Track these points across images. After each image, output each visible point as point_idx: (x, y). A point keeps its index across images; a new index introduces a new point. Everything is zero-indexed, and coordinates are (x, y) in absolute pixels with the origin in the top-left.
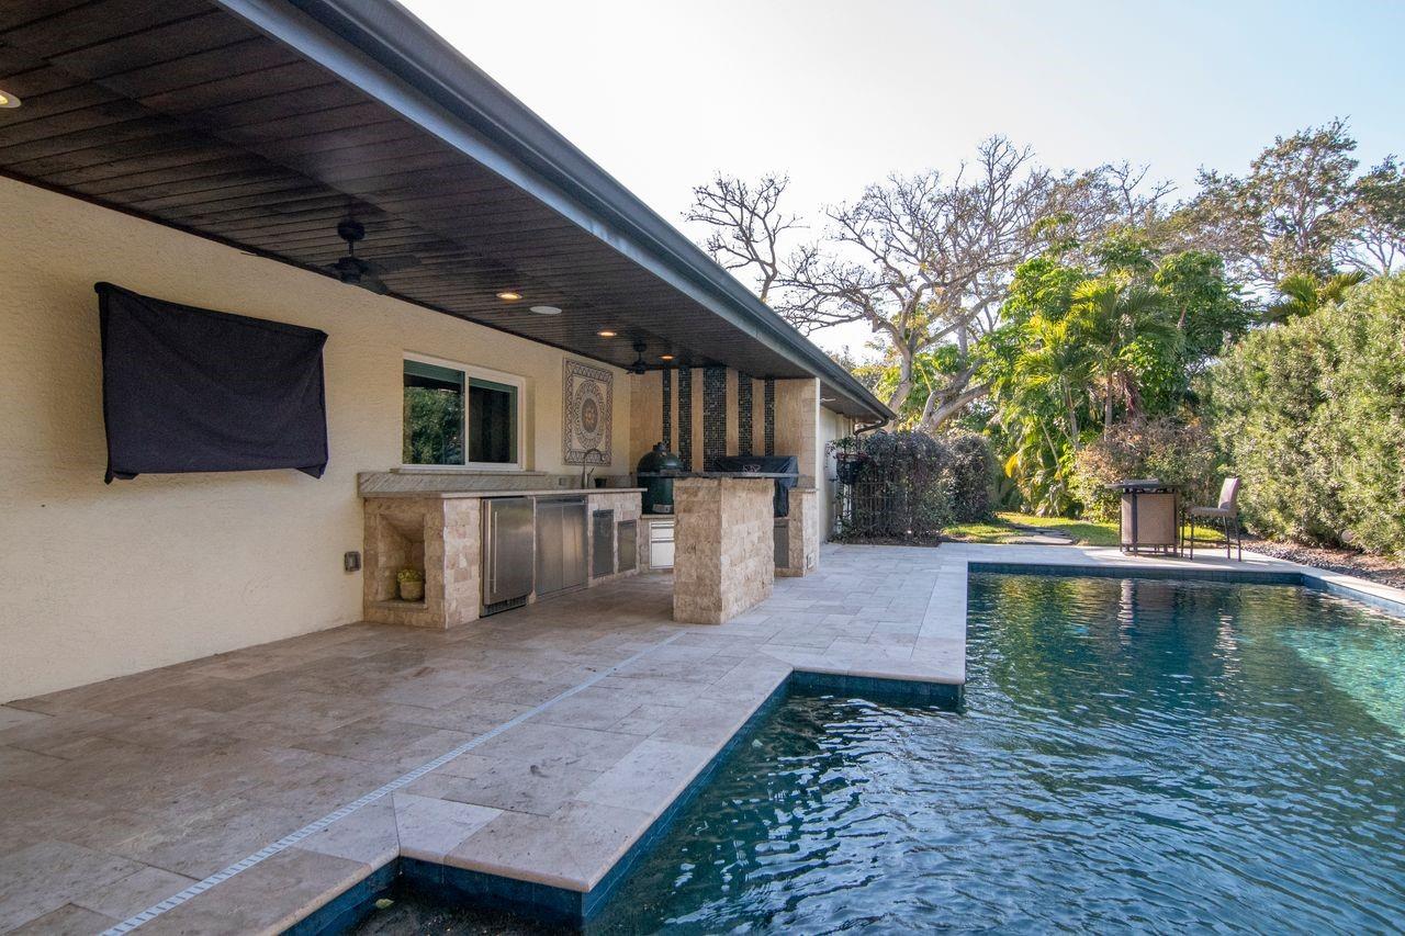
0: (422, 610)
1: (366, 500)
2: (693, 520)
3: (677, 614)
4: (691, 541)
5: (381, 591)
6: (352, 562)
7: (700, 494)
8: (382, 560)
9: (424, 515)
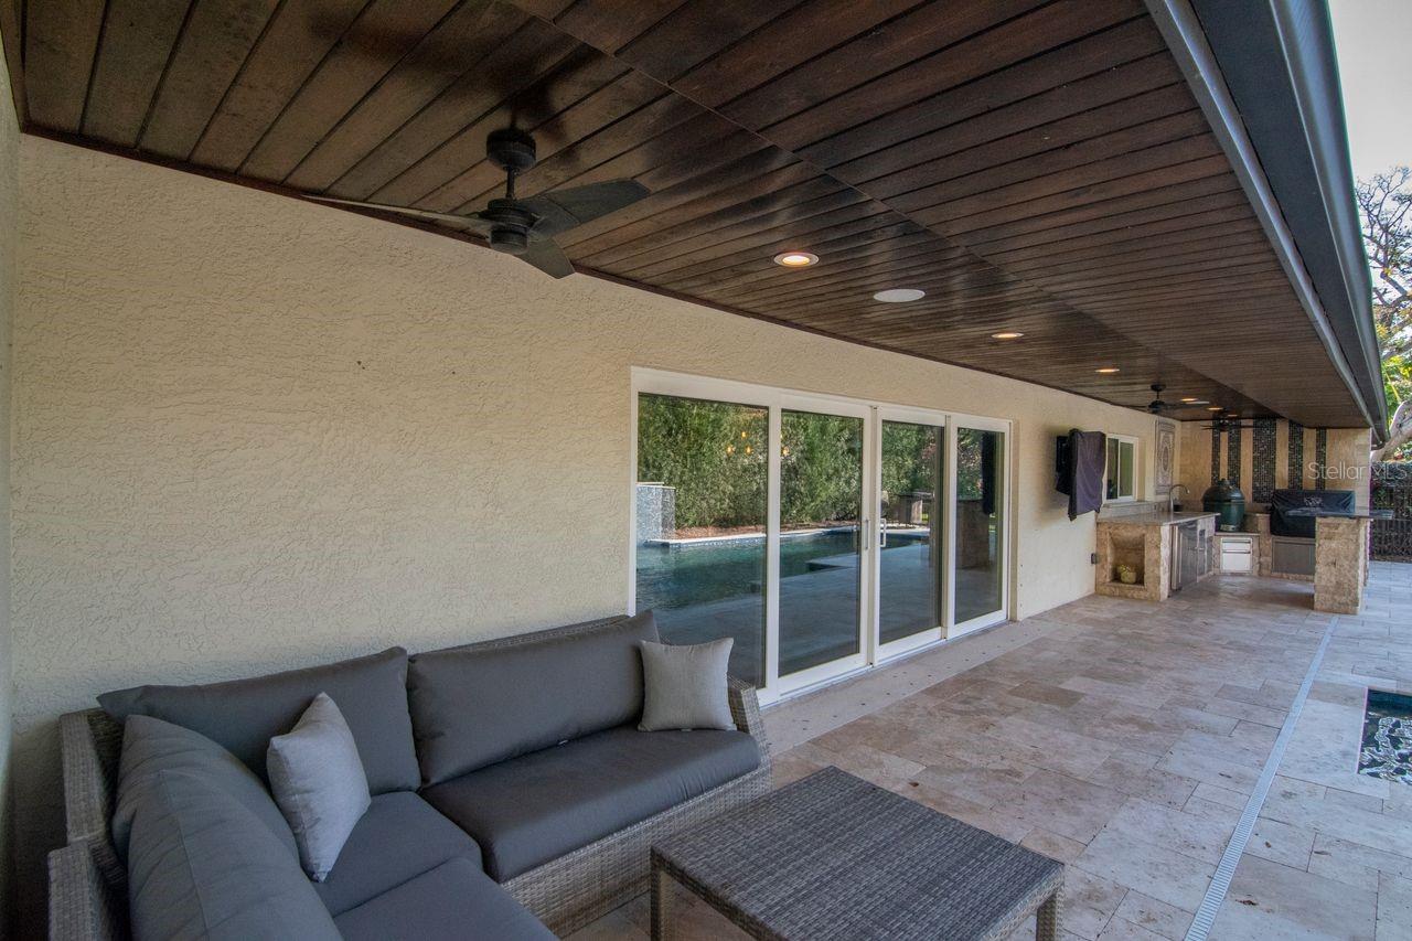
0: (1141, 589)
1: (1098, 524)
2: (1333, 545)
3: (1317, 605)
4: (1331, 559)
5: (1107, 574)
6: (1095, 559)
7: (1341, 528)
8: (1109, 559)
9: (1144, 535)
